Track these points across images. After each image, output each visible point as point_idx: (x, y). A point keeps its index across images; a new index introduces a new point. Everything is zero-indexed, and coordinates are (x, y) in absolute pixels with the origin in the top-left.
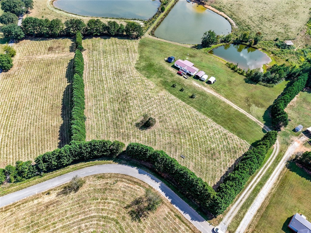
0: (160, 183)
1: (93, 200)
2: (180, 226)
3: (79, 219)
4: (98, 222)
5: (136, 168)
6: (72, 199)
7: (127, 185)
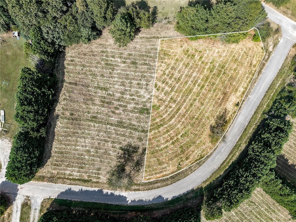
0: (129, 202)
1: (186, 133)
2: (80, 174)
3: (183, 107)
4: (162, 118)
5: (170, 199)
6: (208, 118)
7: (164, 173)
